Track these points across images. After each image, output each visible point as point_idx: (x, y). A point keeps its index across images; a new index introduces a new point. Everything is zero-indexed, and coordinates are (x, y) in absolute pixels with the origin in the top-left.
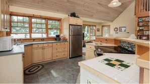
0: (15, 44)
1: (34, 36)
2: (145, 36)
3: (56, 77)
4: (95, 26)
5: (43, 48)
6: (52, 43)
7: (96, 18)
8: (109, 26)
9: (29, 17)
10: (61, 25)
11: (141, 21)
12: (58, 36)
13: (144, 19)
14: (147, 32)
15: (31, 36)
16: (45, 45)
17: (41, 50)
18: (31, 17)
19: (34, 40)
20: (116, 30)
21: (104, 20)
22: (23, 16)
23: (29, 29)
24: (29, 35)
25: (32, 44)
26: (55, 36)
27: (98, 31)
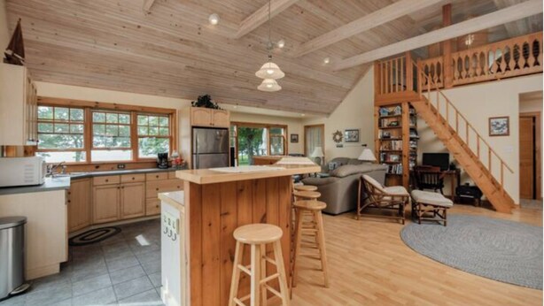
0: (48, 176)
1: (97, 156)
2: (395, 152)
3: (145, 246)
4: (285, 127)
5: (120, 187)
6: (145, 173)
7: (278, 108)
8: (322, 126)
9: (84, 107)
10: (174, 128)
11: (386, 115)
12: (163, 157)
13: (391, 109)
14: (398, 142)
15: (89, 157)
16: (125, 179)
17: (114, 192)
18: (91, 108)
19: (98, 166)
20: (338, 137)
21: (304, 111)
22: (69, 106)
23: (85, 139)
24: (84, 154)
25: (91, 177)
26: (156, 156)
27: (295, 140)
